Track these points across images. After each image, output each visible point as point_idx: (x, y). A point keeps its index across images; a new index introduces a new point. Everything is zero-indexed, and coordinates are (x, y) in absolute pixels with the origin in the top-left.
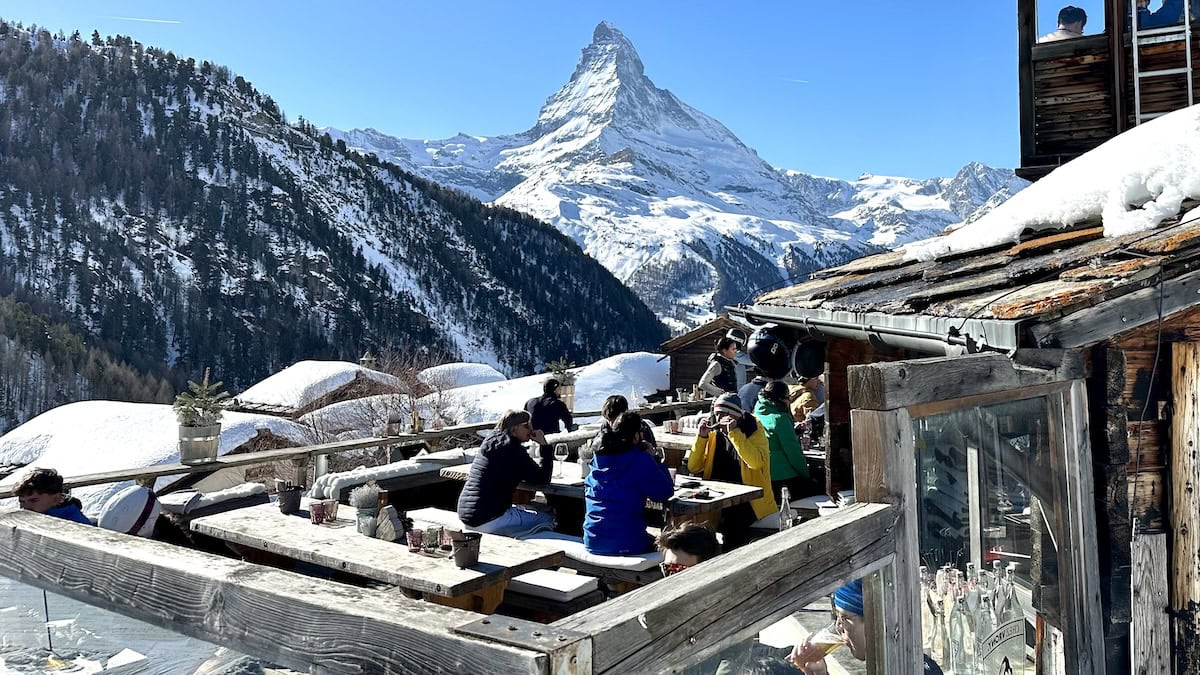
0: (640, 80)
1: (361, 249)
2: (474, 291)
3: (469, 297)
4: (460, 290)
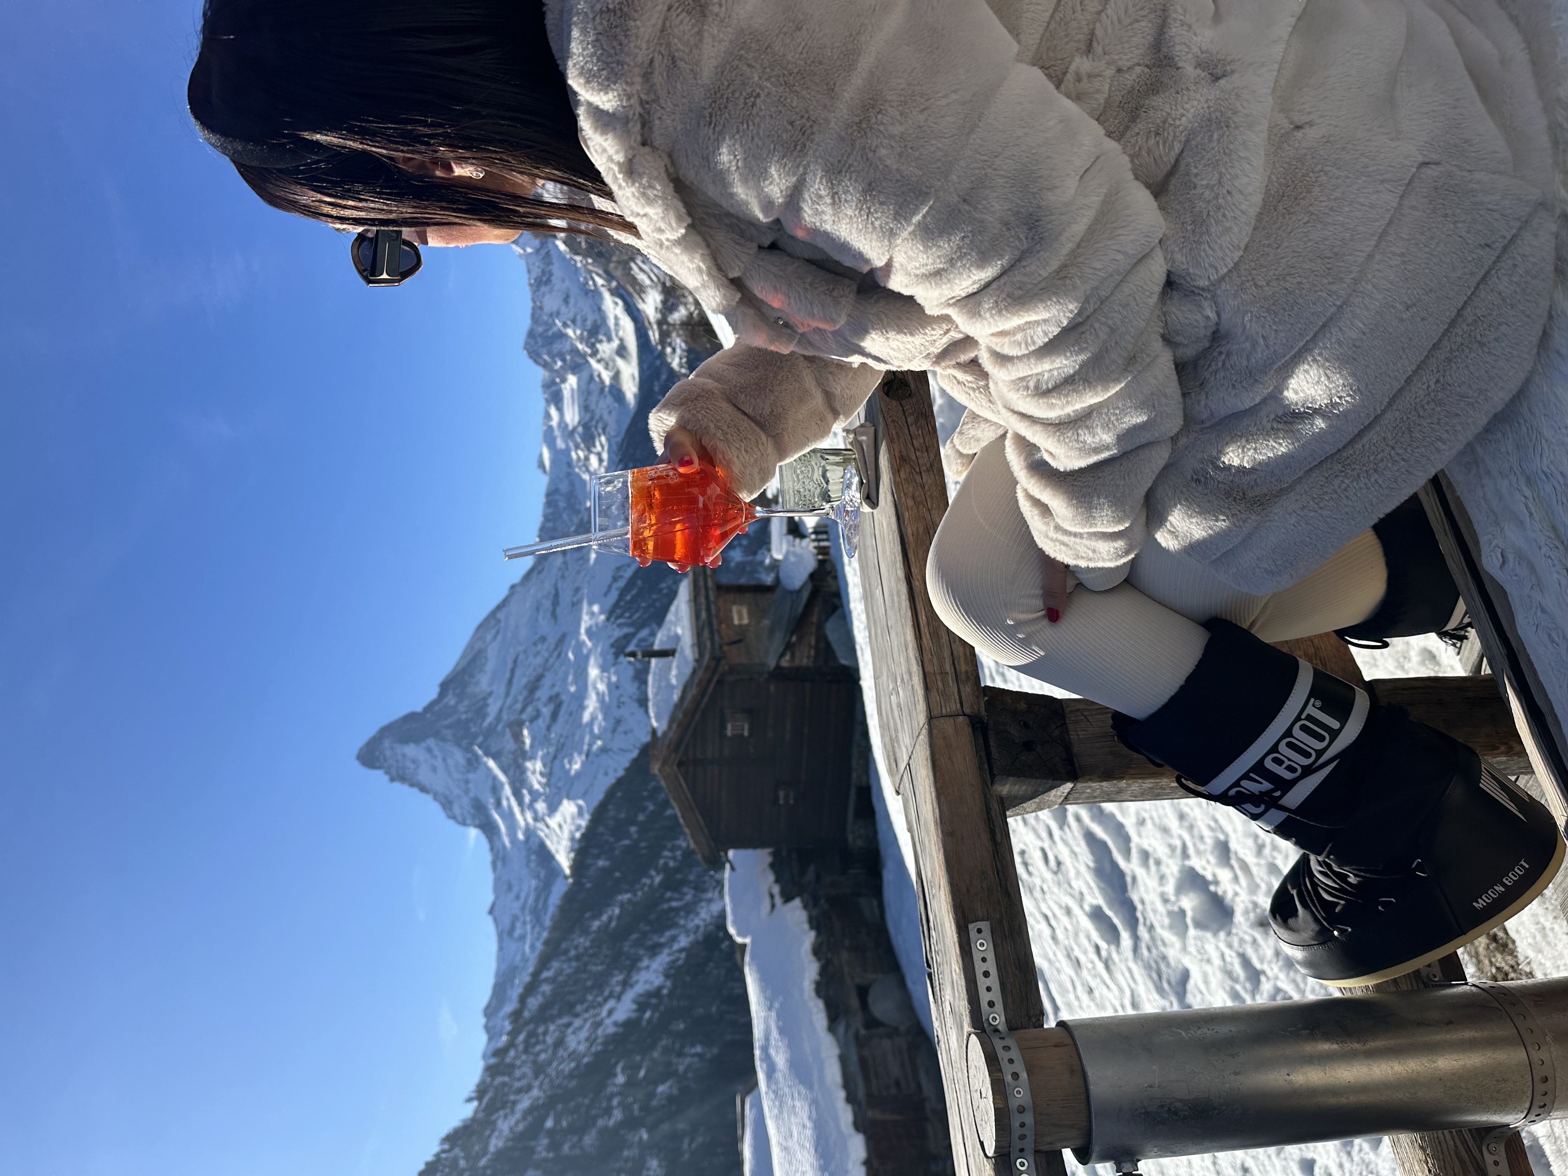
0: (429, 715)
2: (663, 894)
4: (663, 909)
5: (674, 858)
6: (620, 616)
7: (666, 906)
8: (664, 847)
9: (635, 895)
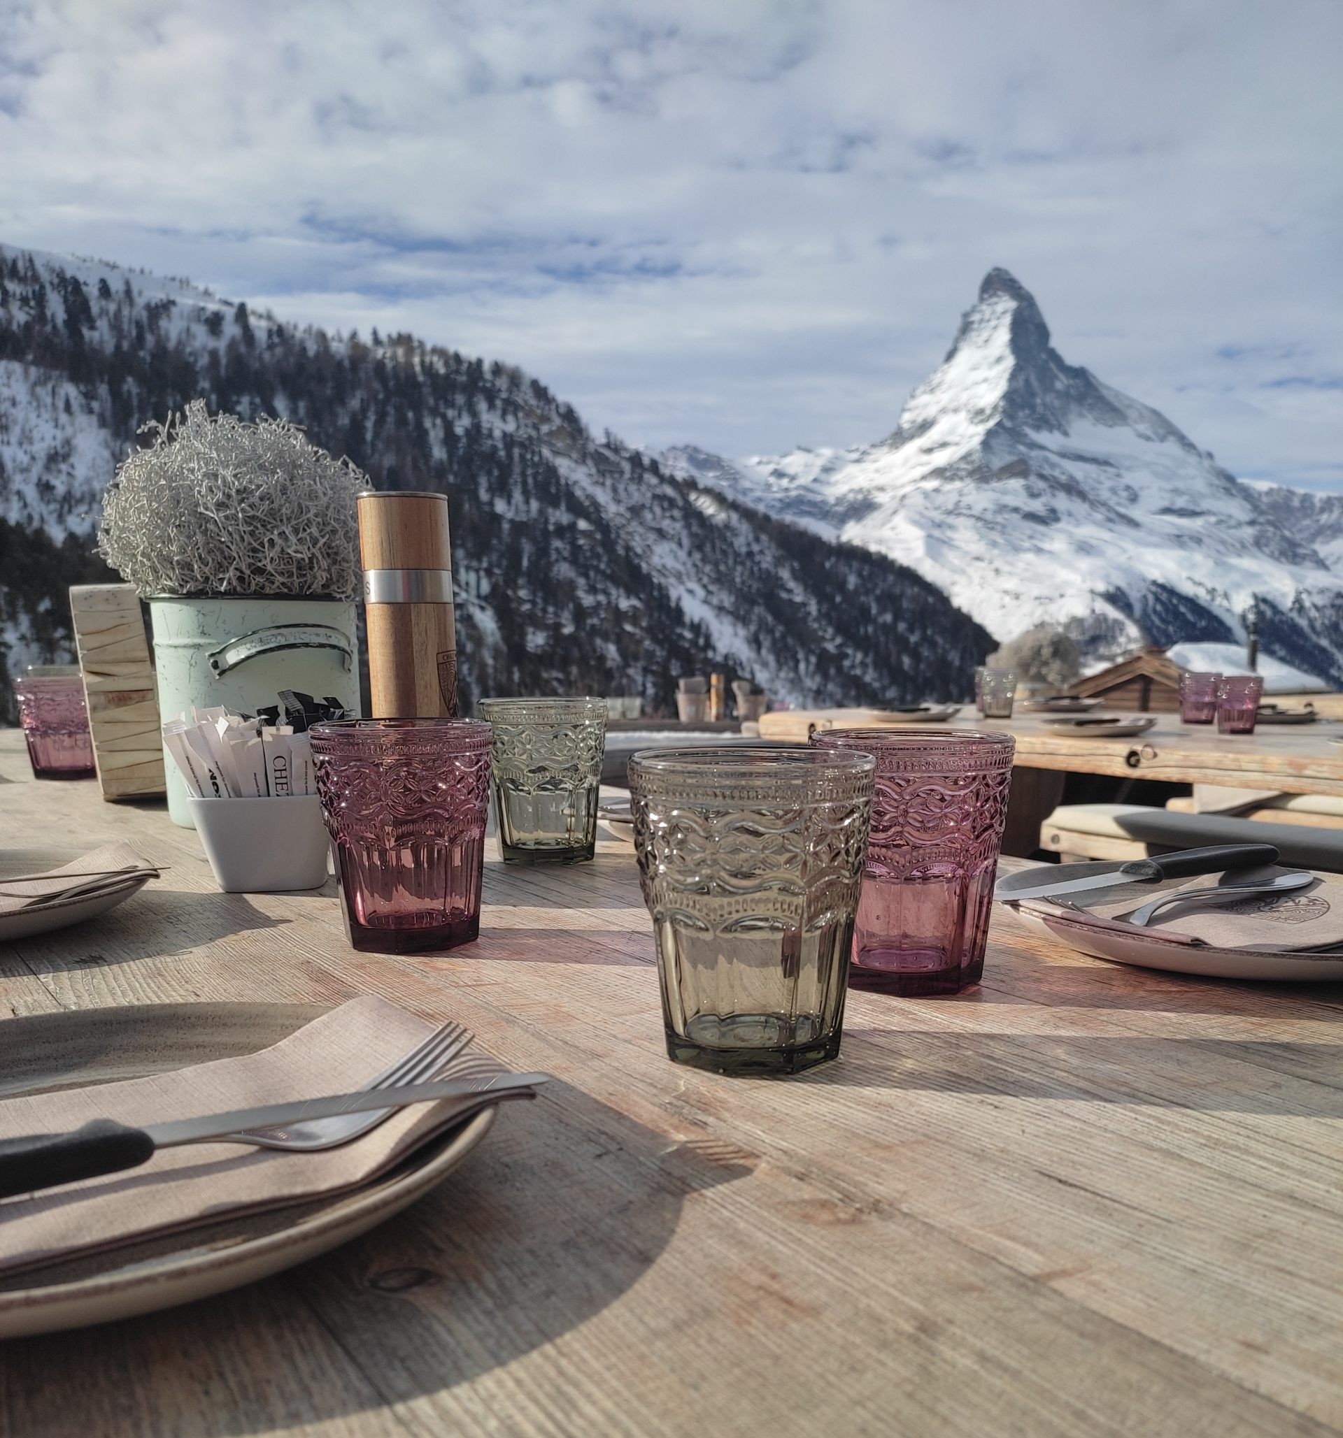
0: (1044, 355)
1: (679, 599)
2: (814, 653)
4: (797, 652)
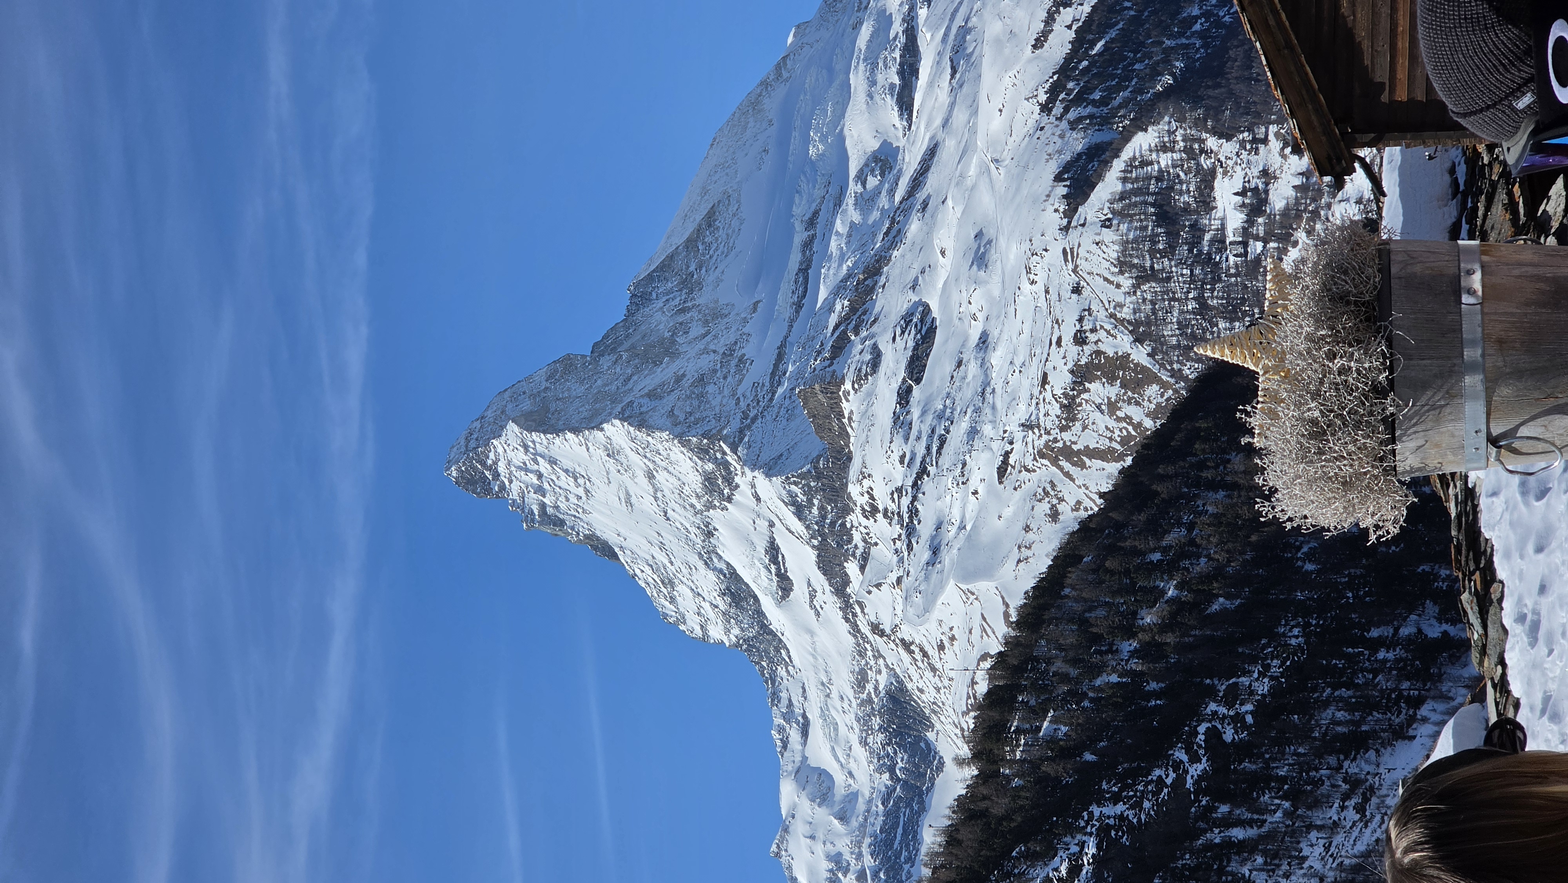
0: (606, 362)
2: (1213, 809)
3: (1228, 823)
4: (1210, 846)
5: (1238, 719)
6: (1080, 99)
7: (1216, 836)
8: (1211, 693)
9: (1137, 806)
